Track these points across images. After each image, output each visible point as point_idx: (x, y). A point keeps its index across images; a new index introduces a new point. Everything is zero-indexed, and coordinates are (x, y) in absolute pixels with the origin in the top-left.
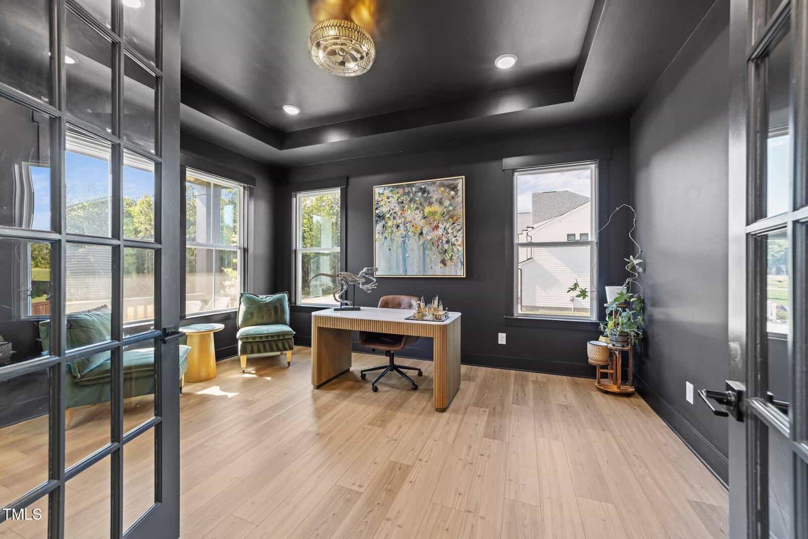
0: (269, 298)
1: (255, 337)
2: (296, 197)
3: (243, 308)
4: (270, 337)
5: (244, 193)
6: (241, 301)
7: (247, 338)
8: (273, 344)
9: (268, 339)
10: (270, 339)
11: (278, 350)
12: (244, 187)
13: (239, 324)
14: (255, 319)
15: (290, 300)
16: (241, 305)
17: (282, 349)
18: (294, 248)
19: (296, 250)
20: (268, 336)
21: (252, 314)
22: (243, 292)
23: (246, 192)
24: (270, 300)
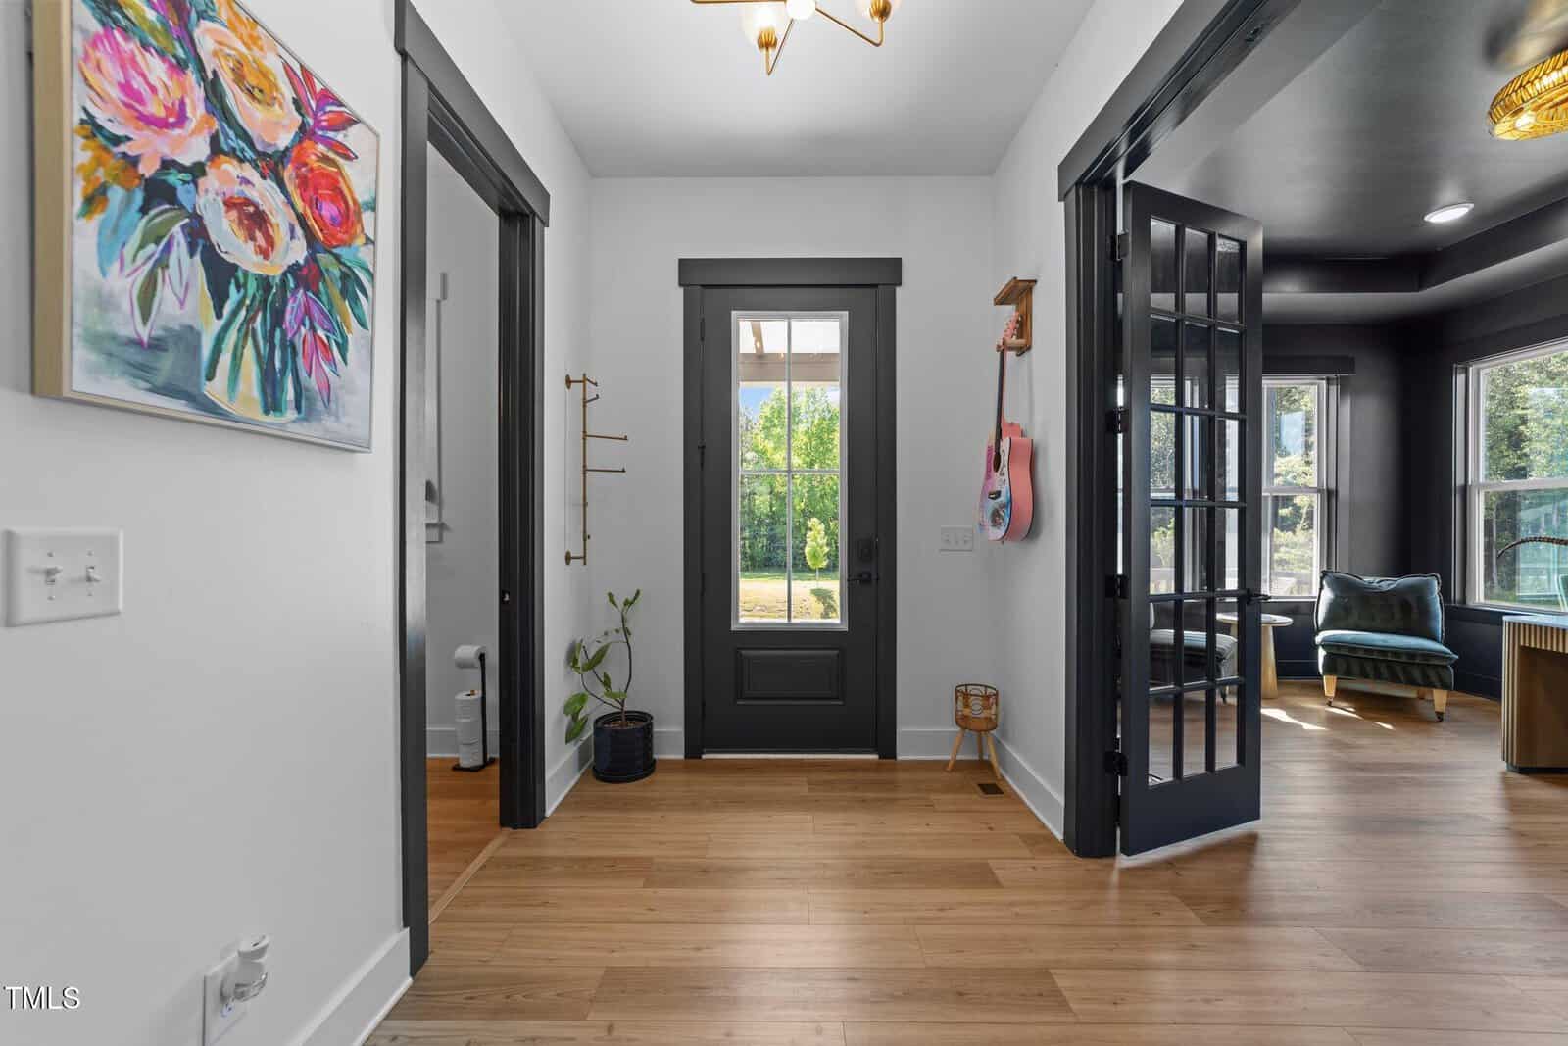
0: (1388, 584)
1: (1355, 648)
2: (1466, 372)
3: (1327, 595)
4: (1389, 654)
5: (1328, 390)
6: (1324, 583)
7: (1338, 647)
8: (1399, 669)
9: (1387, 656)
10: (1389, 658)
11: (1412, 682)
12: (1328, 380)
13: (1320, 623)
14: (1354, 618)
15: (1445, 591)
16: (1323, 592)
17: (1420, 681)
18: (1460, 481)
19: (1465, 489)
20: (1384, 651)
21: (1347, 609)
22: (1325, 568)
23: (1333, 389)
24: (1392, 587)
